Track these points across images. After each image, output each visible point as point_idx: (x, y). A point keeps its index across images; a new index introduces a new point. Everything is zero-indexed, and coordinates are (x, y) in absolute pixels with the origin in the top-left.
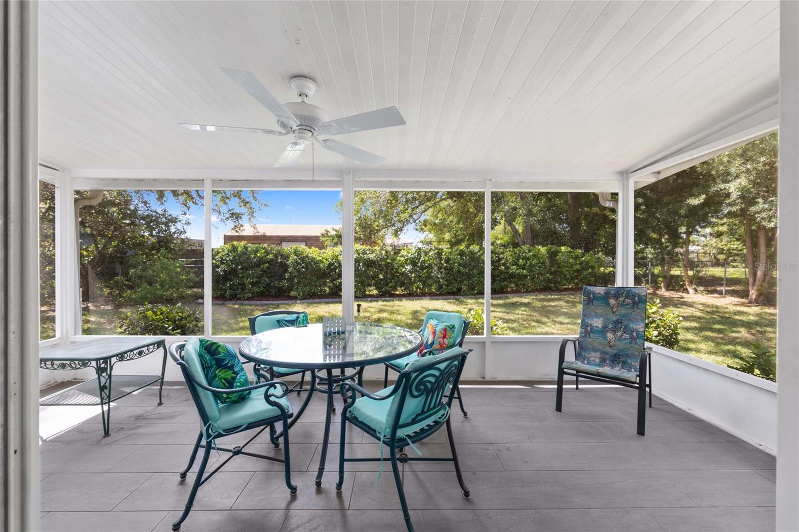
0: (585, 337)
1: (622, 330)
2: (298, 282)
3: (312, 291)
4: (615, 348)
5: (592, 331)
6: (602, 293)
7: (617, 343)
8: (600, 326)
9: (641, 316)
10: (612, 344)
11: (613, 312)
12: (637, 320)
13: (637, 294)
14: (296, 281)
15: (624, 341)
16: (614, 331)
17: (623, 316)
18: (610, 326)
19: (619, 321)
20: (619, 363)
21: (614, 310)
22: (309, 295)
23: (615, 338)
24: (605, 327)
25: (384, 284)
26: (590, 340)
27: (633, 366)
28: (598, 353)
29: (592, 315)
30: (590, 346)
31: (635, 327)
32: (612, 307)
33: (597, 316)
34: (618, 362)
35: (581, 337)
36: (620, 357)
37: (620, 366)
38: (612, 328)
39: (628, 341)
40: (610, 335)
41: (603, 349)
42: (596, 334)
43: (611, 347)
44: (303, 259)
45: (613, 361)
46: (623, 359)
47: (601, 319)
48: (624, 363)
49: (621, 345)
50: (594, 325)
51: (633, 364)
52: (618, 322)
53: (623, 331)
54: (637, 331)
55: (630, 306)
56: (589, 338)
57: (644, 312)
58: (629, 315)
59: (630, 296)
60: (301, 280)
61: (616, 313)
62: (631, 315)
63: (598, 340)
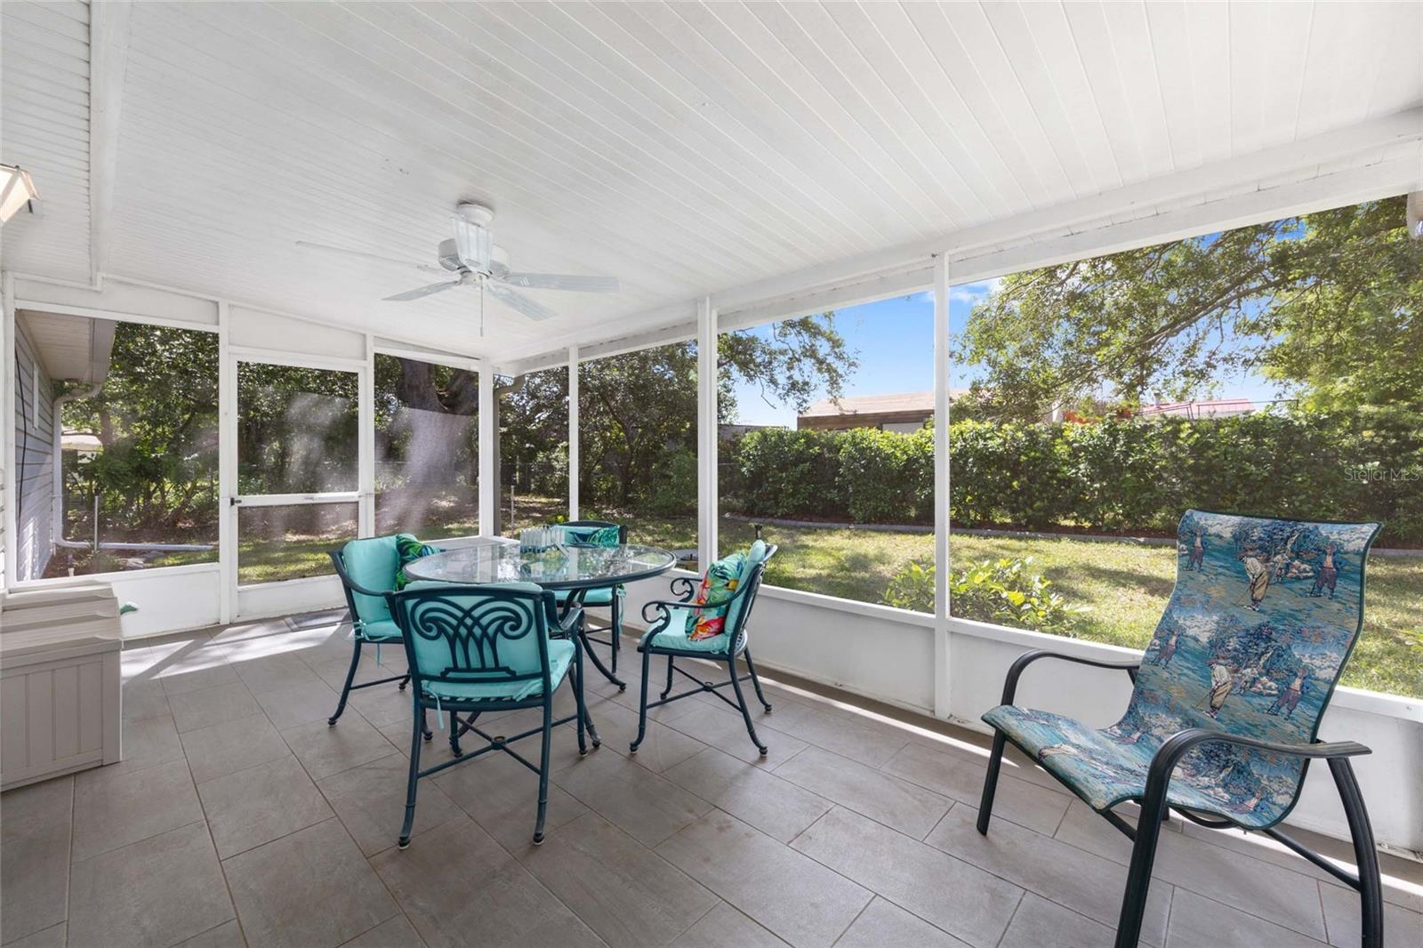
0: (1155, 663)
1: (1262, 662)
2: (857, 492)
3: (880, 509)
4: (1222, 714)
5: (1177, 651)
6: (1227, 534)
7: (1236, 702)
8: (1204, 639)
9: (1341, 627)
10: (1218, 700)
11: (1255, 601)
12: (1322, 637)
13: (1333, 544)
14: (851, 490)
15: (1256, 701)
16: (1237, 662)
17: (1282, 617)
18: (1233, 643)
19: (1266, 631)
20: (1225, 767)
21: (1259, 593)
22: (875, 516)
23: (1234, 684)
24: (1217, 644)
25: (1025, 503)
26: (1166, 675)
27: (1263, 789)
28: (1179, 720)
29: (1194, 602)
30: (1160, 693)
31: (1306, 661)
32: (1254, 584)
33: (1208, 606)
34: (1223, 763)
35: (1146, 661)
36: (1234, 749)
37: (1222, 776)
38: (1235, 650)
39: (1268, 702)
40: (1221, 673)
41: (1191, 712)
42: (1186, 659)
43: (1214, 708)
44: (862, 450)
45: (1209, 756)
46: (1240, 758)
47: (1215, 618)
48: (1240, 770)
49: (1243, 709)
50: (1190, 632)
51: (1265, 782)
52: (1260, 635)
53: (1264, 667)
54: (1309, 675)
55: (1308, 585)
56: (1166, 667)
57: (1355, 611)
58: (1302, 617)
59: (1307, 552)
60: (860, 489)
61: (1265, 605)
62: (1309, 616)
63: (1183, 678)
